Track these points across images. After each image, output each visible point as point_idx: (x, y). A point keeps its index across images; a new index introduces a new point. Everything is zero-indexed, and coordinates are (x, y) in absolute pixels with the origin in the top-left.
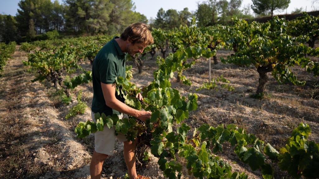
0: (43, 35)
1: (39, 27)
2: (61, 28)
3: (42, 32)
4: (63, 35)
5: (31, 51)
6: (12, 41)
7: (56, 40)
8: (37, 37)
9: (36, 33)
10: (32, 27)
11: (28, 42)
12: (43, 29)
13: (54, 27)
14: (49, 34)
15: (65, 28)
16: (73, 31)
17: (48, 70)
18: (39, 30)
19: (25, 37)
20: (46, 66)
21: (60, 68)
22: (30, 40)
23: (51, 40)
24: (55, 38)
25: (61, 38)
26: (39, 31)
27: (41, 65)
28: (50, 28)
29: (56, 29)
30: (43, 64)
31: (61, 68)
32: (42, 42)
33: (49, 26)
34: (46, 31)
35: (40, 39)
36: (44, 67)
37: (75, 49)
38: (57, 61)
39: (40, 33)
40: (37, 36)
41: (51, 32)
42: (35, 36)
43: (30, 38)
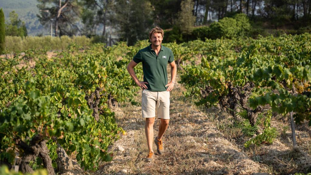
0: (211, 27)
1: (202, 7)
2: (257, 8)
3: (208, 19)
4: (260, 29)
5: (183, 62)
6: (142, 39)
7: (241, 40)
8: (197, 30)
9: (196, 22)
10: (187, 6)
11: (179, 42)
12: (213, 12)
13: (240, 6)
14: (225, 25)
15: (267, 9)
16: (287, 17)
17: (224, 84)
18: (203, 12)
19: (170, 30)
20: (222, 78)
21: (244, 83)
22: (181, 39)
23: (230, 38)
24: (238, 34)
25: (254, 35)
26: (202, 16)
27: (214, 75)
28: (229, 9)
29: (244, 10)
30: (217, 74)
31: (246, 84)
32: (208, 43)
33: (227, 4)
34: (220, 17)
35: (203, 36)
36: (219, 80)
37: (282, 59)
38: (240, 71)
39: (205, 22)
40: (198, 27)
41: (232, 19)
42: (192, 28)
43: (180, 32)
